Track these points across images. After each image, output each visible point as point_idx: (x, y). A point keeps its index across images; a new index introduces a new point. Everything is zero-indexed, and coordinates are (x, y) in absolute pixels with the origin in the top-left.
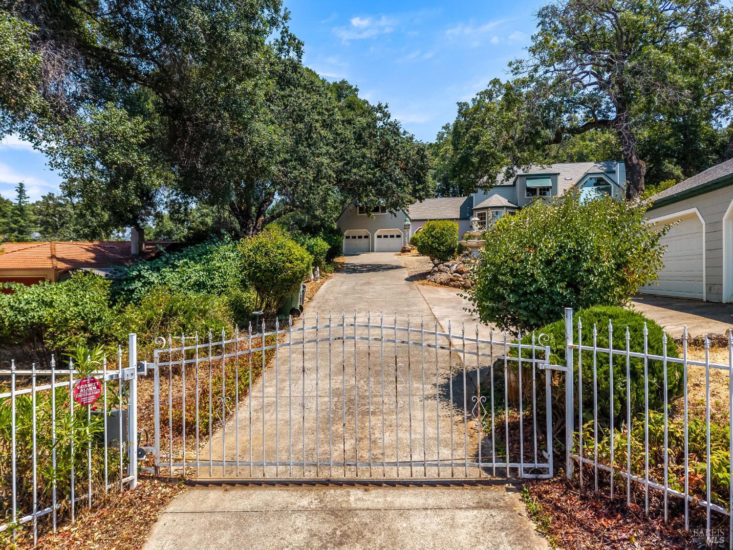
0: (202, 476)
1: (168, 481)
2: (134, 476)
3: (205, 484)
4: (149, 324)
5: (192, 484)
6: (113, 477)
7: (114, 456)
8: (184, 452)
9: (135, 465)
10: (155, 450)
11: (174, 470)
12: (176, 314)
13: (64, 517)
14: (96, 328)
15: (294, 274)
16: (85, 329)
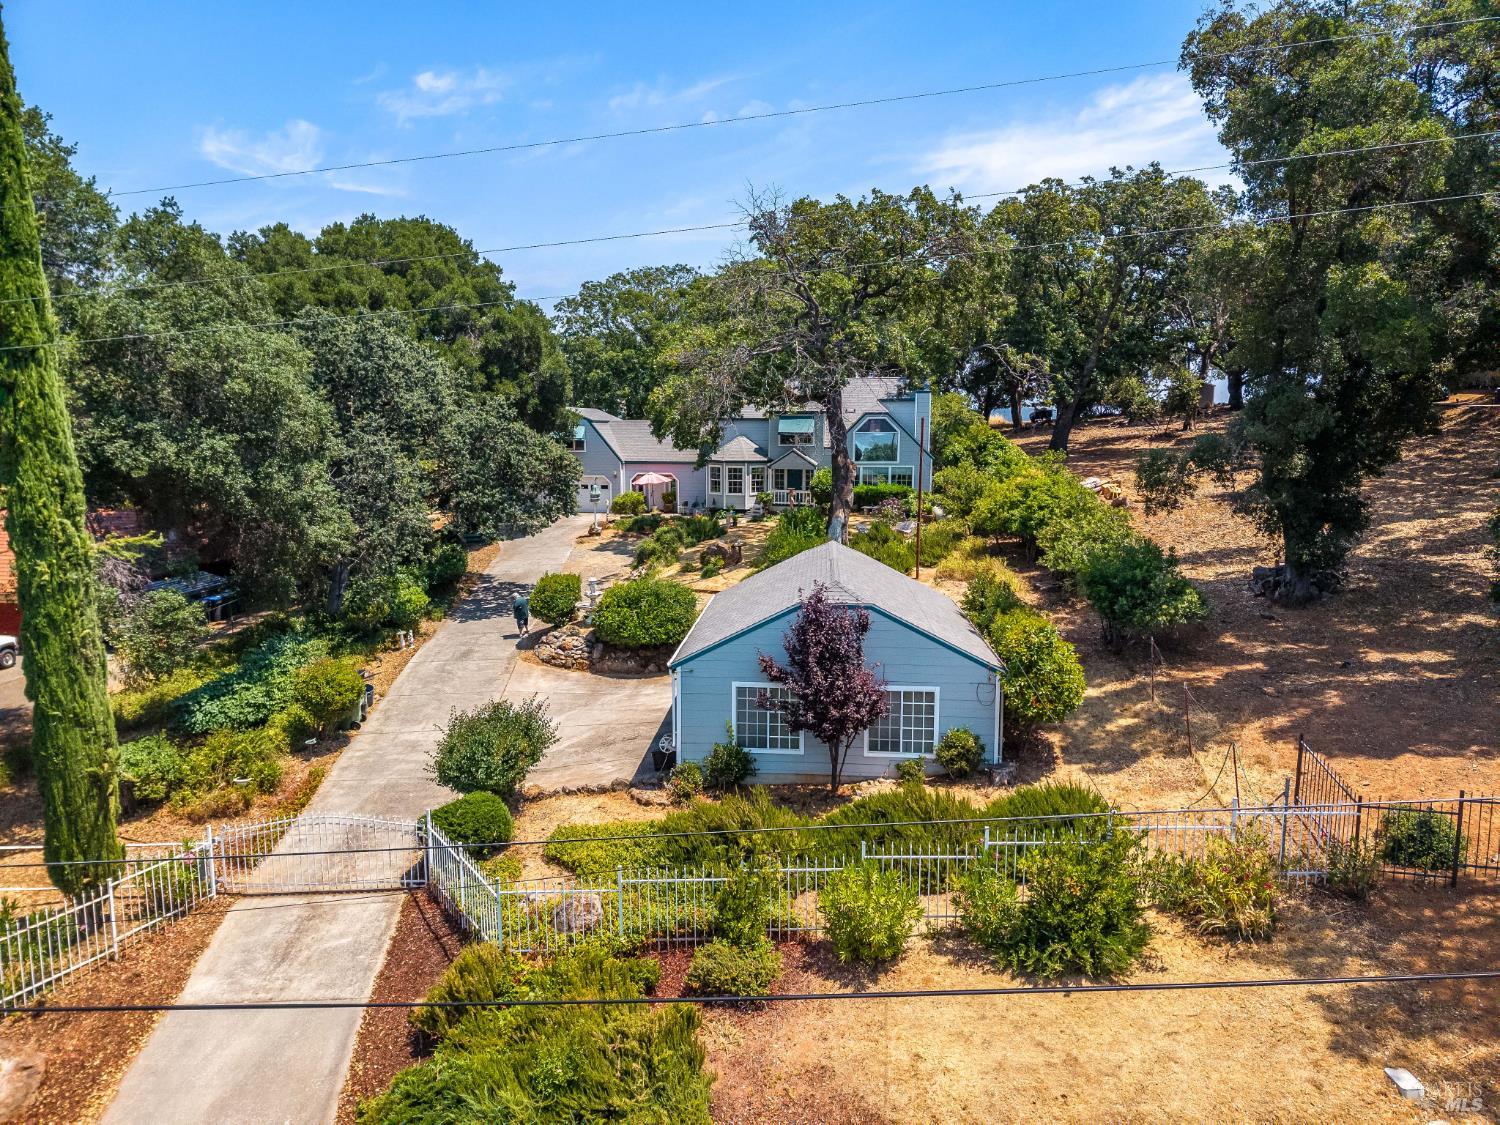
0: (250, 892)
1: (232, 895)
2: (214, 893)
3: (252, 896)
4: (214, 767)
5: (245, 896)
6: (204, 895)
7: (204, 885)
8: (240, 878)
9: (214, 887)
10: (224, 879)
11: (235, 891)
12: (236, 758)
13: (183, 914)
14: (171, 777)
15: (344, 704)
16: (163, 779)
